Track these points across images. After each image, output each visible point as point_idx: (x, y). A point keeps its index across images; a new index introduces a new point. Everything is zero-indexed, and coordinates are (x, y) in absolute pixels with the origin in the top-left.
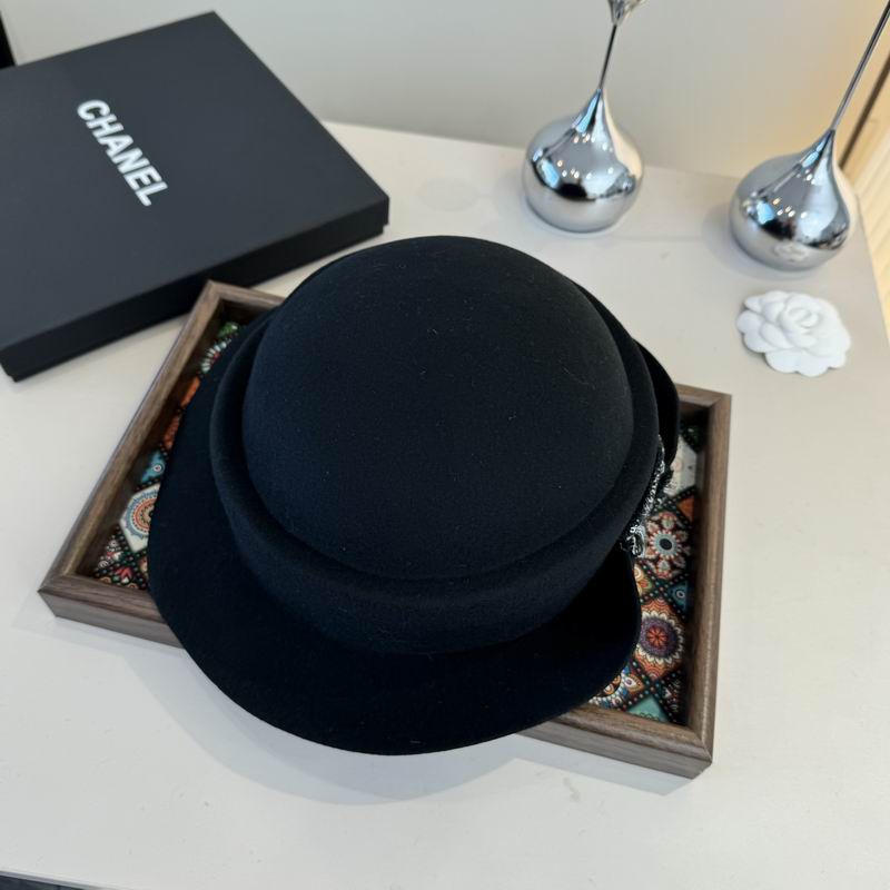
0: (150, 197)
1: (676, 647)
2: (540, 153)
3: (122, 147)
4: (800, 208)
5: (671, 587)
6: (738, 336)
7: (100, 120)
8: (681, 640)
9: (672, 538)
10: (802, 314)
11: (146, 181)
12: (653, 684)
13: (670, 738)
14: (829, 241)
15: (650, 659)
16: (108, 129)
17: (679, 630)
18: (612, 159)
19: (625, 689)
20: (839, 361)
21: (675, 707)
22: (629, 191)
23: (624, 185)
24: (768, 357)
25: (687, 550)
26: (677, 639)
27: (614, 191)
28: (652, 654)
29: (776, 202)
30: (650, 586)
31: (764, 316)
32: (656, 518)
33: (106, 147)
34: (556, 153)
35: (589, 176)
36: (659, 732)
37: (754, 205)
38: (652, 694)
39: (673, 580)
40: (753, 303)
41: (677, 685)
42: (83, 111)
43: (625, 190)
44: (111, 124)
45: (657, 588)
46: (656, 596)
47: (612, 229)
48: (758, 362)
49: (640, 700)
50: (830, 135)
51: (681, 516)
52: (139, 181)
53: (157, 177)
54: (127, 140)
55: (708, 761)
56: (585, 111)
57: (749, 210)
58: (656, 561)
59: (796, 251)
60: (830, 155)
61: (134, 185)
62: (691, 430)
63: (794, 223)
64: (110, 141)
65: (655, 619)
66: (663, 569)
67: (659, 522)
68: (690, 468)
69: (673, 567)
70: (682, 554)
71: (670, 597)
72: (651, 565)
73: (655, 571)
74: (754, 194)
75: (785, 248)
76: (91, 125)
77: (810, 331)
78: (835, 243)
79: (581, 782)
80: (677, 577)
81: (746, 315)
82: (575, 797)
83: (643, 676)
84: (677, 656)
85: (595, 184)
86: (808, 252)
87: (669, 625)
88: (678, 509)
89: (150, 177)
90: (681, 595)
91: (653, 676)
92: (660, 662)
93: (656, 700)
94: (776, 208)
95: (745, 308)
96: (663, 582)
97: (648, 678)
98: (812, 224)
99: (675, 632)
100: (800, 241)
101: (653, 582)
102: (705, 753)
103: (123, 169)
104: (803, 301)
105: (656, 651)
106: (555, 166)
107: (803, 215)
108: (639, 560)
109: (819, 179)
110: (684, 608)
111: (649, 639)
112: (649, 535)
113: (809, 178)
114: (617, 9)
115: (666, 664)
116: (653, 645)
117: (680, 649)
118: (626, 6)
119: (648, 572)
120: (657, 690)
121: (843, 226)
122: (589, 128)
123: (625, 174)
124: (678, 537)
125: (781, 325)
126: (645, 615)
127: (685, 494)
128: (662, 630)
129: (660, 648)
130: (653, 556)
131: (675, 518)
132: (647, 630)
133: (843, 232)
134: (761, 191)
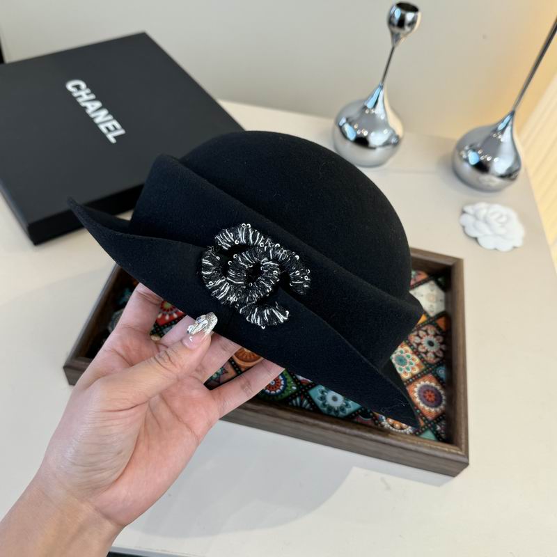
0: (115, 137)
1: (441, 401)
2: (343, 121)
3: (95, 108)
4: (494, 155)
5: (436, 367)
6: (461, 229)
7: (81, 92)
8: (444, 397)
9: (434, 340)
10: (497, 216)
11: (112, 128)
12: (430, 422)
13: (445, 451)
14: (510, 175)
15: (427, 408)
16: (86, 97)
17: (442, 392)
18: (386, 125)
20: (518, 242)
21: (443, 435)
22: (396, 145)
23: (393, 140)
24: (480, 240)
25: (443, 347)
26: (441, 397)
27: (387, 144)
28: (428, 406)
29: (480, 152)
30: (423, 367)
31: (475, 216)
32: (424, 328)
33: (85, 108)
34: (353, 121)
35: (373, 134)
37: (467, 154)
38: (429, 428)
39: (437, 363)
40: (469, 209)
41: (443, 423)
42: (70, 86)
43: (393, 144)
45: (428, 368)
46: (428, 373)
47: (385, 166)
48: (473, 243)
49: (423, 432)
50: (512, 114)
51: (438, 327)
52: (107, 128)
53: (118, 126)
54: (98, 104)
55: (467, 464)
56: (372, 96)
57: (464, 156)
58: (426, 353)
59: (490, 180)
60: (512, 126)
61: (105, 131)
62: (440, 280)
63: (489, 165)
64: (88, 105)
65: (428, 386)
66: (430, 357)
67: (426, 331)
68: (441, 300)
69: (436, 356)
70: (441, 350)
71: (436, 373)
72: (424, 355)
73: (426, 358)
74: (467, 148)
75: (485, 179)
76: (76, 94)
77: (503, 225)
78: (513, 177)
79: (391, 480)
80: (439, 362)
81: (465, 216)
82: (388, 488)
83: (423, 418)
84: (442, 407)
85: (376, 139)
86: (498, 181)
87: (436, 389)
88: (436, 324)
89: (114, 126)
90: (442, 372)
91: (430, 418)
92: (433, 410)
93: (433, 432)
95: (464, 212)
96: (431, 365)
97: (427, 420)
98: (500, 165)
99: (440, 393)
100: (493, 174)
101: (425, 365)
102: (464, 460)
103: (97, 121)
104: (498, 208)
105: (430, 404)
106: (353, 128)
107: (496, 160)
108: (416, 352)
109: (505, 138)
110: (444, 380)
111: (425, 397)
112: (421, 338)
113: (499, 137)
114: (396, 38)
115: (436, 411)
116: (428, 400)
117: (444, 403)
118: (401, 36)
119: (422, 360)
120: (432, 426)
121: (517, 167)
122: (375, 106)
123: (394, 134)
124: (438, 340)
125: (486, 222)
126: (422, 383)
127: (439, 316)
128: (432, 392)
129: (432, 402)
130: (424, 350)
131: (435, 329)
132: (424, 392)
133: (517, 170)
134: (471, 146)
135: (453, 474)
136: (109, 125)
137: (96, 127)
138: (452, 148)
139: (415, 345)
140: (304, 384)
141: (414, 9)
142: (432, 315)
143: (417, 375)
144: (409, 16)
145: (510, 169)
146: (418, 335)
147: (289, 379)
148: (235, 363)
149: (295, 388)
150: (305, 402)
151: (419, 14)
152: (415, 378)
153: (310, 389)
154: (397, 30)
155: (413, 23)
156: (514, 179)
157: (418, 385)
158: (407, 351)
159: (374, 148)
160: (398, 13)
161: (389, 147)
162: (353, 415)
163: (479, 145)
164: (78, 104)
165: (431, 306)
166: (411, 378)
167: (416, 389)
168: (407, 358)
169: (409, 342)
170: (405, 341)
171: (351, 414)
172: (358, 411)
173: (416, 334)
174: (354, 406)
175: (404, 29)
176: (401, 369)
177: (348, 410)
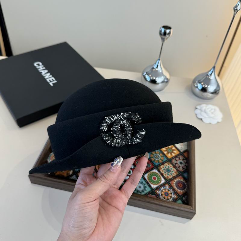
0: (53, 84)
1: (185, 187)
2: (145, 73)
3: (45, 73)
4: (208, 85)
5: (183, 173)
6: (195, 115)
7: (40, 67)
8: (186, 186)
9: (182, 162)
10: (209, 110)
11: (51, 80)
12: (180, 196)
13: (185, 208)
14: (216, 92)
15: (179, 190)
16: (42, 68)
17: (186, 183)
18: (162, 74)
19: (173, 198)
20: (220, 120)
21: (186, 202)
22: (167, 82)
23: (166, 80)
24: (203, 120)
25: (186, 164)
26: (185, 186)
27: (163, 82)
28: (179, 189)
29: (202, 83)
30: (178, 173)
31: (201, 110)
32: (178, 157)
33: (41, 73)
34: (149, 73)
35: (157, 78)
36: (183, 206)
37: (197, 84)
38: (180, 199)
39: (183, 171)
40: (198, 107)
41: (186, 196)
42: (35, 64)
43: (166, 82)
44: (42, 67)
45: (180, 174)
46: (180, 175)
47: (163, 91)
48: (200, 121)
49: (177, 200)
50: (214, 67)
51: (184, 156)
52: (50, 80)
53: (54, 79)
54: (46, 71)
55: (194, 214)
56: (156, 63)
57: (196, 86)
58: (179, 167)
59: (208, 95)
60: (214, 72)
61: (49, 81)
63: (207, 89)
64: (42, 71)
65: (180, 181)
66: (181, 169)
67: (179, 158)
68: (186, 145)
69: (183, 168)
70: (185, 166)
71: (183, 175)
72: (178, 168)
73: (179, 169)
74: (197, 82)
75: (205, 94)
76: (38, 68)
77: (212, 113)
78: (217, 93)
79: (164, 221)
80: (184, 171)
81: (197, 110)
82: (162, 224)
83: (177, 195)
84: (185, 190)
85: (159, 80)
86: (211, 95)
87: (183, 182)
88: (183, 155)
89: (52, 79)
90: (186, 175)
92: (181, 191)
93: (181, 200)
94: (202, 85)
95: (196, 108)
96: (181, 172)
97: (179, 195)
98: (211, 88)
99: (184, 184)
100: (208, 92)
101: (179, 172)
102: (194, 211)
103: (46, 77)
104: (210, 106)
106: (149, 76)
107: (209, 86)
108: (175, 167)
109: (212, 77)
110: (187, 178)
111: (178, 186)
112: (177, 161)
113: (210, 77)
114: (163, 40)
115: (183, 191)
116: (179, 187)
117: (186, 188)
118: (165, 39)
119: (177, 170)
120: (181, 198)
121: (219, 89)
122: (157, 67)
123: (166, 78)
124: (184, 161)
125: (205, 112)
126: (177, 180)
127: (185, 151)
128: (181, 183)
129: (181, 188)
130: (178, 166)
131: (183, 157)
132: (178, 183)
133: (218, 90)
134: (198, 81)
135: (190, 218)
136: (50, 79)
137: (45, 80)
138: (191, 82)
139: (174, 164)
141: (170, 28)
142: (182, 151)
143: (175, 176)
144: (168, 31)
145: (215, 90)
146: (176, 160)
151: (172, 30)
152: (174, 178)
154: (163, 37)
155: (169, 33)
156: (218, 94)
157: (175, 181)
158: (171, 167)
159: (158, 84)
160: (163, 30)
161: (164, 83)
162: (148, 194)
163: (202, 80)
164: (38, 71)
165: (182, 147)
166: (173, 178)
167: (174, 183)
168: (171, 170)
169: (172, 163)
170: (170, 162)
171: (146, 194)
172: (149, 192)
173: (175, 159)
174: (148, 190)
175: (166, 36)
176: (168, 174)
177: (145, 192)
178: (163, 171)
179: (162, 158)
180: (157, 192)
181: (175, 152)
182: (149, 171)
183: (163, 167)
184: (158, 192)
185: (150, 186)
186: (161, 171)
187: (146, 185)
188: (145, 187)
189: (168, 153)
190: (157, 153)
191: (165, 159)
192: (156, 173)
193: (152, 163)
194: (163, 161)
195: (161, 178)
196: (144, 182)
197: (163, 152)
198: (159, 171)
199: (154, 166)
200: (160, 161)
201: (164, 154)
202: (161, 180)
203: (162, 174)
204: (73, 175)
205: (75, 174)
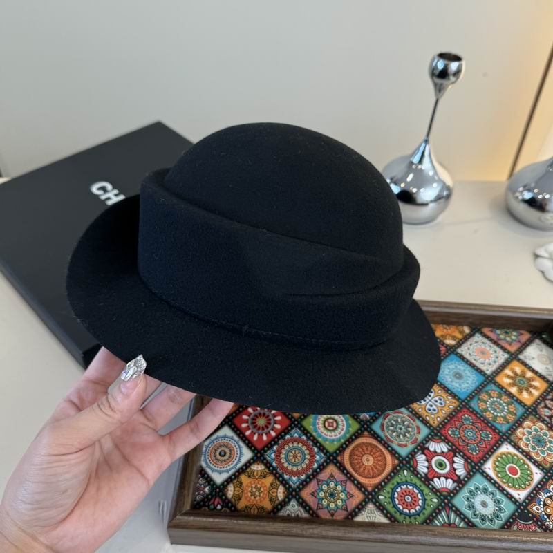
6: (540, 274)
7: (108, 194)
16: (115, 199)
22: (448, 197)
23: (445, 193)
27: (438, 198)
29: (536, 191)
32: (549, 397)
40: (541, 252)
42: (95, 189)
43: (445, 197)
44: (116, 195)
62: (544, 336)
74: (521, 189)
76: (103, 197)
85: (427, 194)
95: (537, 256)
112: (551, 409)
114: (439, 90)
122: (420, 162)
123: (444, 186)
134: (524, 187)
140: (445, 493)
141: (458, 59)
142: (551, 379)
144: (454, 66)
146: (546, 407)
147: (426, 491)
148: (359, 483)
149: (435, 500)
150: (453, 515)
151: (463, 62)
153: (452, 498)
154: (439, 81)
155: (457, 73)
160: (441, 64)
161: (442, 201)
162: (511, 520)
163: (533, 185)
165: (547, 368)
168: (545, 437)
169: (540, 417)
170: (535, 416)
171: (508, 521)
172: (513, 514)
173: (542, 405)
174: (508, 509)
175: (449, 79)
176: (543, 452)
177: (504, 516)
178: (527, 445)
179: (512, 408)
180: (534, 508)
181: (537, 383)
182: (493, 453)
183: (524, 434)
184: (537, 509)
185: (509, 497)
186: (521, 444)
187: (499, 496)
188: (497, 502)
189: (520, 390)
190: (492, 395)
191: (520, 411)
192: (513, 456)
193: (491, 427)
194: (515, 415)
195: (529, 467)
196: (491, 488)
197: (507, 391)
198: (517, 447)
199: (498, 434)
200: (511, 418)
201: (510, 395)
202: (532, 473)
203: (528, 455)
204: (290, 500)
205: (294, 497)
